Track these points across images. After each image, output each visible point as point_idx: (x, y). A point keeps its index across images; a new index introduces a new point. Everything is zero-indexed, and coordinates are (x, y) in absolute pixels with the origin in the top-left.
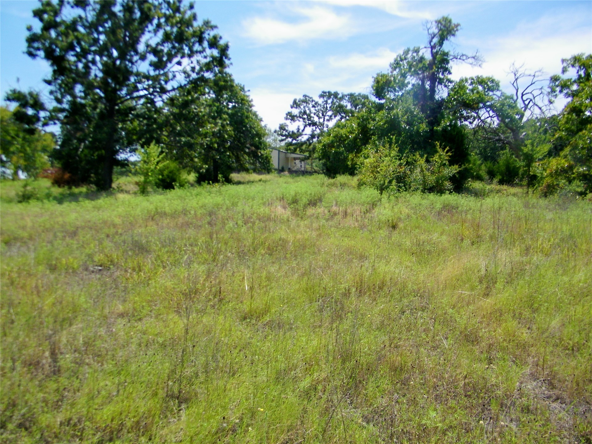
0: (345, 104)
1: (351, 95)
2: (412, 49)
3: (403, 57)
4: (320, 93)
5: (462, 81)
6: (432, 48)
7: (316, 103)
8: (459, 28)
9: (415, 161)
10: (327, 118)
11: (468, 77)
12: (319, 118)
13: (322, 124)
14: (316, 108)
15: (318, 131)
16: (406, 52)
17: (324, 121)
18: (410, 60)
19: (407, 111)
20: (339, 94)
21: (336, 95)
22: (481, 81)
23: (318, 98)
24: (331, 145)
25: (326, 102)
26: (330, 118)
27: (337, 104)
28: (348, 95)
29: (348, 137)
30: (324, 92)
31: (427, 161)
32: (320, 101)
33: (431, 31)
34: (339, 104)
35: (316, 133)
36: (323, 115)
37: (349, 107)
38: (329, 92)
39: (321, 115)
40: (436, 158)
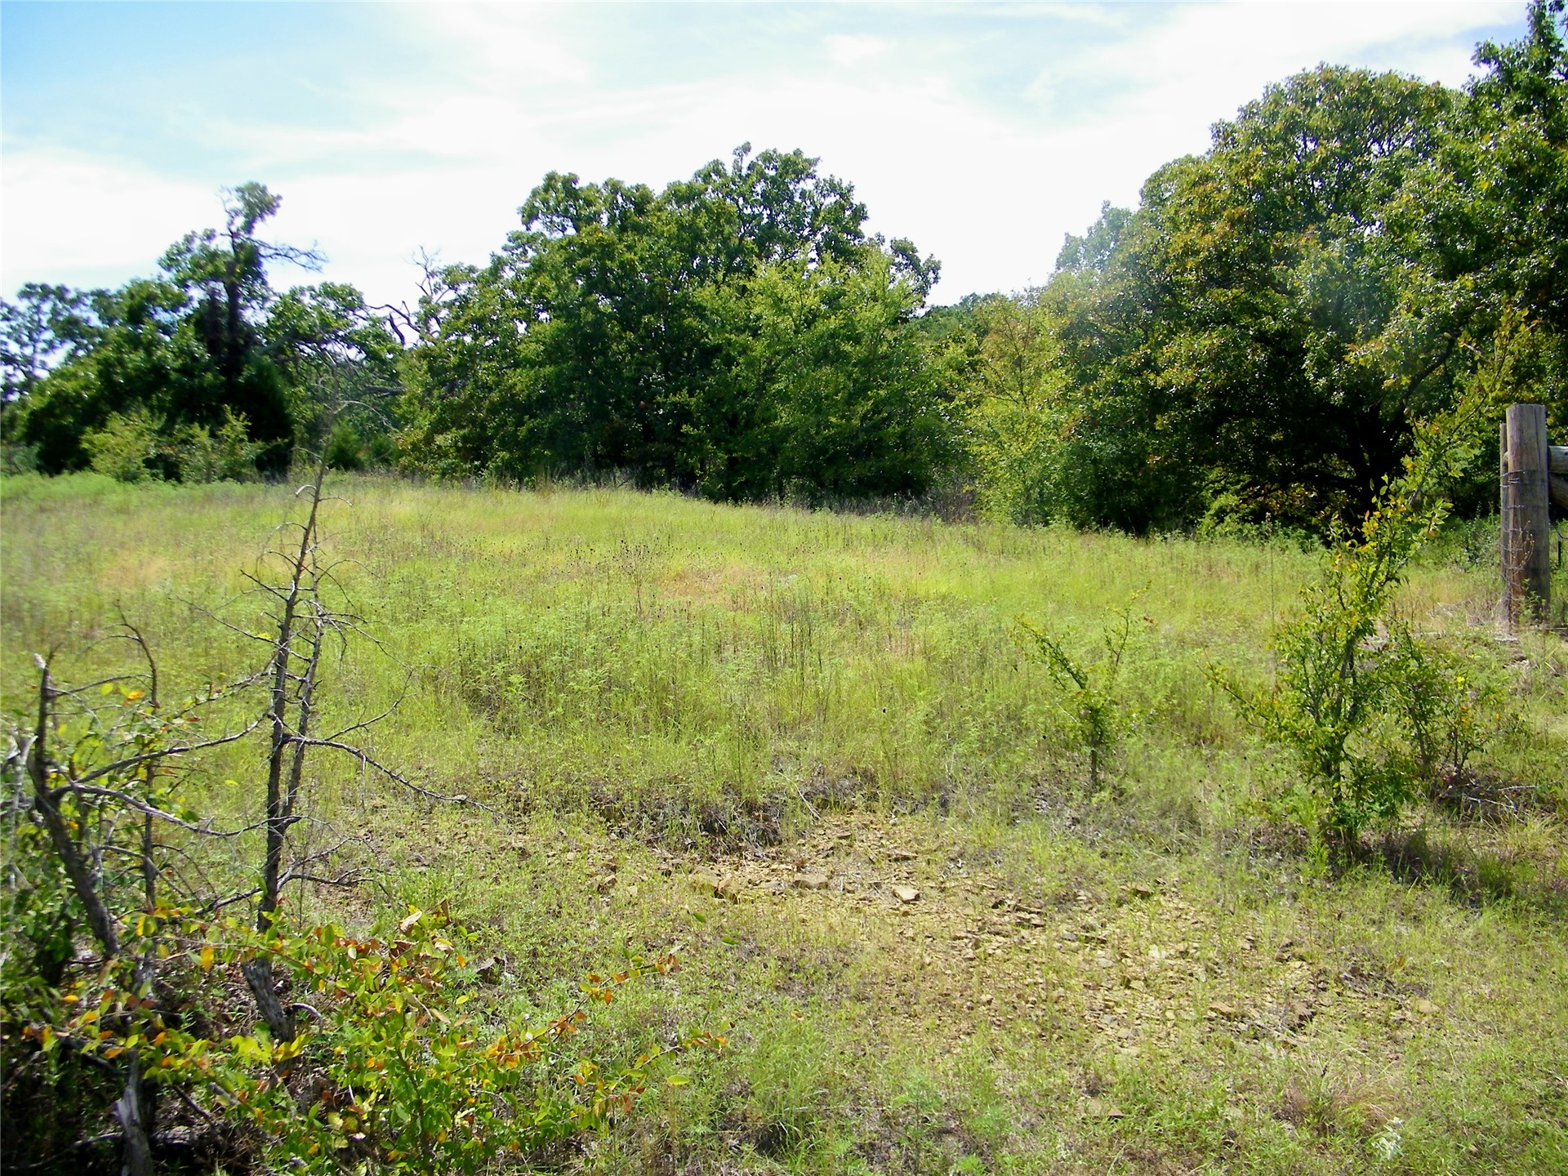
0: (85, 315)
1: (100, 295)
2: (200, 232)
3: (183, 247)
4: (22, 287)
5: (293, 293)
6: (234, 235)
7: (11, 310)
8: (280, 202)
9: (193, 437)
10: (41, 345)
11: (305, 286)
12: (23, 345)
13: (29, 361)
14: (13, 323)
15: (20, 377)
16: (189, 240)
17: (35, 351)
18: (196, 252)
19: (182, 352)
20: (67, 291)
21: (61, 293)
22: (330, 292)
23: (17, 299)
24: (48, 411)
25: (38, 308)
26: (51, 346)
27: (66, 313)
28: (93, 294)
29: (80, 396)
30: (29, 286)
31: (213, 435)
32: (23, 306)
33: (229, 206)
34: (71, 315)
35: (14, 380)
36: (31, 338)
37: (95, 321)
38: (43, 287)
39: (26, 339)
40: (225, 431)
